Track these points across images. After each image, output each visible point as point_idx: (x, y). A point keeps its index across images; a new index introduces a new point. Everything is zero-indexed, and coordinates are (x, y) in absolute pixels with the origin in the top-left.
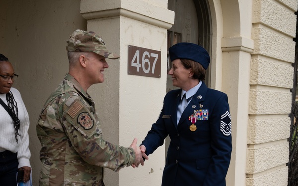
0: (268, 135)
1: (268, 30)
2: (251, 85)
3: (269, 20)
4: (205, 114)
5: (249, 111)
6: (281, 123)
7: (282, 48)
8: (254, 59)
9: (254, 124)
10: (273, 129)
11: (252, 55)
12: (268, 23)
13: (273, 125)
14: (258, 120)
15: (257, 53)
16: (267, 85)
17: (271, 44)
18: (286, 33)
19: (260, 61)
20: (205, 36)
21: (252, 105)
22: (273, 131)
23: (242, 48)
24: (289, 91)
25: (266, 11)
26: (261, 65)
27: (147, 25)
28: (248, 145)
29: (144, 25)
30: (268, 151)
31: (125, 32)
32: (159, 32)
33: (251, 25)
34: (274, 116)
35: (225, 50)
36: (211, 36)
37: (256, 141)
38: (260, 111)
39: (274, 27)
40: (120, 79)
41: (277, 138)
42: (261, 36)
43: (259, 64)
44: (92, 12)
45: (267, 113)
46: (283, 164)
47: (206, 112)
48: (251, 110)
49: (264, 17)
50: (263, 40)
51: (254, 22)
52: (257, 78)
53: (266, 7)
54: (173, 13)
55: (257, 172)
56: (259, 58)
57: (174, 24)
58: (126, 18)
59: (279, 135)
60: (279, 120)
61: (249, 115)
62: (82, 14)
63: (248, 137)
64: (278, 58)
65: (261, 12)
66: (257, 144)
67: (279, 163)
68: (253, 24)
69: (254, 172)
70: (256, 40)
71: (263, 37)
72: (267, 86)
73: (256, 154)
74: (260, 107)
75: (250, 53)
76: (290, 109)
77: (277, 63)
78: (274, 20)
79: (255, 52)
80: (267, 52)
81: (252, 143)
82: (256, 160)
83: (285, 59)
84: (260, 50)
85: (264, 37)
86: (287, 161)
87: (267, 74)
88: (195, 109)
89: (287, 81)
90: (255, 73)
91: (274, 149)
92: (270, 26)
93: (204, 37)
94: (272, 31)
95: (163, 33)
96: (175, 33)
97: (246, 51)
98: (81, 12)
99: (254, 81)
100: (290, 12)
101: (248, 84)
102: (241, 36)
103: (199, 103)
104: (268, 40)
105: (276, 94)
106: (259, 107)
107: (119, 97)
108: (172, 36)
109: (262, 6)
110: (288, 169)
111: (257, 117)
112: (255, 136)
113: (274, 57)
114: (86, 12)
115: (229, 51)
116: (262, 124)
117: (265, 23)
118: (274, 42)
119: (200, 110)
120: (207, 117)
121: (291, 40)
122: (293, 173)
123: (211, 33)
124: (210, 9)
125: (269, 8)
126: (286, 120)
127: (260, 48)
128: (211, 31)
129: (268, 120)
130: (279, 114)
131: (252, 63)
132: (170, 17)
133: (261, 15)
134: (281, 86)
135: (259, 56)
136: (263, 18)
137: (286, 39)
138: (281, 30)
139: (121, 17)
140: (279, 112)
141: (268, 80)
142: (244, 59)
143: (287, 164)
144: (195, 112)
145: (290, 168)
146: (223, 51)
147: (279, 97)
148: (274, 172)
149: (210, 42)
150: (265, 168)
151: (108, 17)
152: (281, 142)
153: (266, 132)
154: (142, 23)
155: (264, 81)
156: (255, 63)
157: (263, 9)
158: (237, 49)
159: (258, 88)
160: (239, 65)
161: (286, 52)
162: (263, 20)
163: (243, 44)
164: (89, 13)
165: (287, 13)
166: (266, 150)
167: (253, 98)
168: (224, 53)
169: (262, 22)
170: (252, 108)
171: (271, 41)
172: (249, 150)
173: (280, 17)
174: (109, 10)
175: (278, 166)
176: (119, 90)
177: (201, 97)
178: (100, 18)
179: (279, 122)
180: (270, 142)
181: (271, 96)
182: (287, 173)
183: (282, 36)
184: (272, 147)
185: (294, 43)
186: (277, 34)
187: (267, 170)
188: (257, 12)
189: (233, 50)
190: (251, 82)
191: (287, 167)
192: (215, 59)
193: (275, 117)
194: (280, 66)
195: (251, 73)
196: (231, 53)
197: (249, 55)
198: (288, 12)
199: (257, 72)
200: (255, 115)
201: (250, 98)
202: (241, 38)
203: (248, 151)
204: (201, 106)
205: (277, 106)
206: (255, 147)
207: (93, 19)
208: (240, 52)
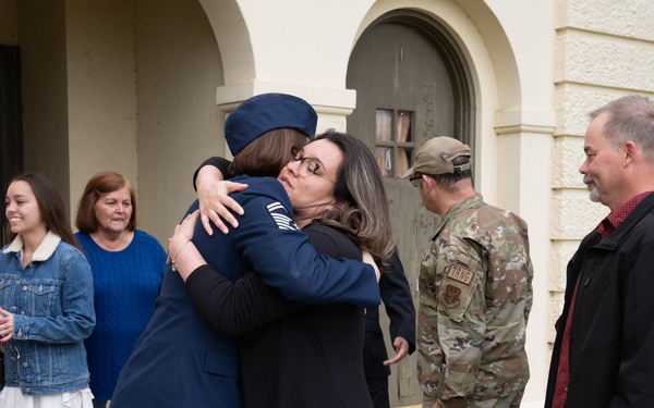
2: (554, 190)
5: (551, 234)
8: (558, 144)
9: (558, 256)
11: (556, 137)
14: (566, 249)
15: (561, 133)
19: (567, 146)
20: (464, 111)
21: (555, 224)
23: (523, 127)
26: (570, 154)
33: (553, 86)
35: (501, 132)
36: (472, 111)
38: (570, 233)
42: (568, 104)
43: (565, 152)
48: (553, 231)
49: (575, 71)
51: (556, 81)
52: (562, 176)
56: (565, 141)
61: (552, 241)
68: (556, 84)
70: (560, 111)
71: (573, 106)
75: (551, 134)
79: (557, 133)
81: (555, 289)
84: (565, 128)
85: (577, 104)
90: (558, 168)
93: (461, 113)
97: (537, 132)
99: (557, 182)
101: (547, 187)
106: (567, 228)
109: (570, 53)
111: (564, 245)
115: (506, 133)
123: (472, 106)
127: (566, 125)
128: (472, 102)
131: (554, 151)
133: (568, 69)
135: (565, 139)
146: (497, 134)
149: (472, 121)
156: (558, 151)
158: (516, 130)
159: (564, 192)
162: (572, 76)
167: (556, 210)
168: (502, 137)
170: (555, 229)
188: (560, 64)
189: (510, 131)
190: (553, 183)
192: (480, 149)
195: (552, 168)
196: (509, 136)
197: (548, 139)
199: (561, 166)
200: (560, 241)
201: (550, 212)
202: (520, 112)
208: (522, 134)
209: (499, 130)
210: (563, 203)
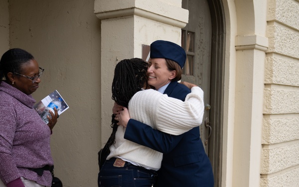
0: (283, 135)
1: (282, 28)
2: (265, 84)
3: (284, 18)
5: (264, 110)
6: (296, 122)
8: (269, 57)
9: (269, 124)
10: (288, 128)
11: (266, 53)
12: (283, 20)
13: (288, 124)
14: (273, 120)
15: (272, 51)
16: (282, 84)
17: (286, 42)
19: (274, 59)
20: (219, 35)
21: (267, 105)
22: (288, 131)
23: (256, 46)
25: (281, 9)
26: (276, 64)
27: (161, 24)
28: (262, 145)
29: (158, 24)
30: (283, 151)
31: (140, 31)
32: (173, 31)
33: (266, 23)
34: (288, 115)
35: (239, 49)
36: (224, 34)
37: (271, 142)
38: (275, 110)
39: (289, 25)
41: (292, 138)
42: (276, 34)
43: (274, 62)
44: (106, 12)
45: (282, 112)
48: (265, 109)
49: (279, 15)
50: (278, 37)
51: (269, 20)
52: (272, 76)
53: (281, 4)
54: (187, 12)
55: (271, 172)
56: (274, 56)
57: (188, 22)
58: (141, 18)
59: (294, 134)
60: (294, 119)
61: (264, 114)
62: (96, 13)
63: (263, 137)
64: (293, 56)
65: (276, 10)
66: (272, 144)
67: (293, 164)
68: (268, 22)
69: (269, 173)
70: (271, 38)
71: (278, 35)
72: (282, 85)
73: (270, 154)
74: (275, 106)
75: (265, 51)
77: (293, 61)
78: (289, 17)
79: (269, 51)
80: (282, 50)
81: (266, 143)
82: (271, 161)
84: (274, 48)
85: (279, 35)
87: (282, 73)
90: (269, 71)
91: (289, 149)
92: (285, 23)
93: (217, 36)
94: (287, 29)
95: (177, 32)
96: (188, 32)
97: (260, 50)
98: (95, 12)
99: (268, 80)
101: (262, 83)
102: (255, 34)
104: (283, 38)
105: (291, 93)
106: (274, 107)
108: (185, 35)
109: (277, 3)
111: (271, 117)
112: (269, 136)
113: (289, 55)
114: (100, 11)
116: (276, 124)
117: (280, 21)
118: (289, 40)
123: (224, 32)
125: (284, 5)
127: (275, 46)
128: (224, 29)
129: (283, 119)
131: (267, 61)
132: (184, 16)
133: (276, 13)
134: (296, 85)
135: (273, 54)
136: (277, 16)
138: (296, 28)
139: (135, 16)
140: (293, 112)
141: (283, 78)
142: (259, 58)
146: (236, 50)
147: (294, 96)
148: (289, 172)
149: (224, 41)
150: (280, 168)
151: (122, 16)
152: (296, 142)
153: (281, 132)
154: (156, 22)
155: (279, 80)
156: (269, 61)
157: (278, 7)
158: (251, 48)
159: (272, 87)
160: (253, 64)
162: (278, 17)
163: (258, 42)
164: (102, 13)
166: (280, 150)
167: (268, 97)
168: (239, 52)
169: (277, 19)
170: (267, 108)
171: (286, 39)
172: (264, 150)
173: (295, 14)
174: (123, 10)
175: (293, 166)
178: (114, 18)
179: (294, 121)
180: (285, 142)
181: (286, 96)
184: (286, 147)
186: (292, 32)
187: (281, 170)
188: (271, 9)
189: (247, 48)
190: (265, 80)
192: (229, 58)
193: (289, 117)
194: (295, 64)
195: (265, 71)
196: (244, 51)
197: (263, 54)
199: (272, 71)
200: (269, 115)
201: (264, 97)
202: (255, 36)
203: (263, 151)
205: (292, 105)
206: (270, 147)
207: (107, 18)
208: (255, 50)
209: (237, 48)
210: (272, 92)
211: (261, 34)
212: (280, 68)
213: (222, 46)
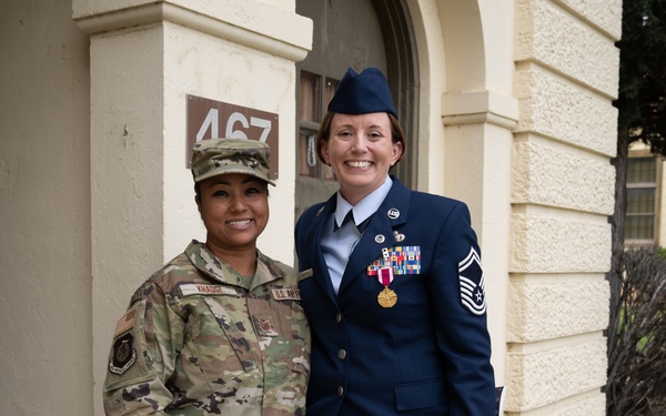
0: (557, 322)
1: (551, 78)
2: (513, 205)
3: (553, 55)
4: (411, 257)
5: (510, 265)
6: (587, 294)
7: (588, 121)
8: (521, 143)
9: (522, 295)
10: (567, 306)
11: (515, 135)
12: (551, 61)
13: (568, 298)
14: (531, 286)
15: (526, 129)
16: (552, 204)
17: (559, 110)
18: (594, 86)
19: (533, 148)
20: (404, 90)
21: (517, 252)
22: (569, 312)
23: (489, 116)
24: (606, 220)
25: (546, 34)
26: (536, 157)
27: (241, 49)
28: (508, 343)
29: (230, 47)
30: (557, 359)
31: (180, 62)
32: (271, 67)
33: (513, 65)
34: (570, 277)
35: (450, 122)
36: (416, 89)
37: (528, 336)
38: (535, 264)
39: (566, 73)
40: (166, 179)
41: (578, 330)
42: (535, 90)
43: (531, 154)
44: (99, 15)
45: (553, 270)
46: (594, 389)
47: (413, 252)
48: (514, 262)
49: (542, 48)
50: (540, 98)
51: (519, 59)
52: (527, 187)
53: (546, 23)
54: (306, 23)
55: (529, 407)
56: (531, 141)
57: (309, 48)
58: (182, 28)
59: (584, 320)
60: (582, 286)
61: (511, 274)
62: (76, 20)
63: (509, 327)
64: (577, 144)
65: (535, 36)
66: (529, 343)
67: (583, 387)
68: (516, 63)
69: (523, 409)
70: (524, 99)
71: (540, 94)
72: (553, 207)
73: (526, 365)
74: (537, 255)
75: (510, 129)
76: (609, 262)
77: (577, 155)
78: (565, 54)
79: (521, 129)
80: (551, 127)
81: (516, 340)
82: (528, 380)
83: (593, 147)
84: (532, 122)
85: (543, 92)
86: (603, 380)
87: (551, 179)
88: (383, 245)
89: (599, 197)
90: (521, 176)
91: (571, 354)
92: (557, 68)
93: (400, 92)
94: (563, 81)
95: (285, 70)
96: (328, 80)
97: (499, 125)
99: (519, 195)
100: (605, 40)
101: (507, 201)
102: (487, 88)
103: (395, 228)
104: (553, 100)
105: (574, 227)
106: (532, 257)
107: (162, 224)
108: (320, 87)
109: (537, 22)
110: (604, 399)
111: (528, 280)
112: (523, 323)
113: (568, 140)
114: (85, 14)
115: (459, 125)
116: (540, 296)
117: (544, 61)
118: (567, 107)
119: (399, 249)
120: (417, 267)
121: (609, 104)
122: (618, 408)
123: (416, 83)
124: (413, 26)
125: (553, 27)
126: (600, 286)
127: (533, 118)
128: (415, 76)
129: (557, 286)
130: (583, 273)
131: (515, 153)
133: (535, 42)
134: (586, 209)
135: (531, 138)
136: (538, 49)
137: (596, 100)
138: (583, 80)
139: (165, 25)
140: (584, 269)
141: (555, 193)
142: (496, 143)
143: (603, 389)
144: (386, 253)
145: (609, 398)
146: (445, 126)
147: (582, 233)
148: (573, 407)
149: (416, 104)
150: (549, 398)
151: (137, 25)
152: (588, 337)
153: (551, 314)
154: (224, 42)
155: (544, 195)
156: (521, 152)
157: (539, 29)
158: (477, 120)
159: (529, 210)
160: (482, 157)
161: (596, 130)
162: (539, 53)
163: (493, 107)
165: (598, 41)
166: (551, 356)
167: (519, 233)
168: (452, 130)
169: (537, 58)
170: (517, 259)
171: (560, 103)
172: (511, 356)
173: (580, 49)
174: (137, 7)
175: (581, 393)
176: (162, 205)
177: (397, 214)
178: (118, 29)
179: (582, 290)
180: (561, 338)
181: (561, 232)
182: (604, 408)
183: (587, 93)
184: (565, 349)
185: (615, 112)
186: (574, 89)
187: (554, 403)
188: (524, 36)
189: (468, 121)
190: (513, 196)
191: (604, 394)
192: (427, 143)
193: (571, 281)
194: (583, 161)
195: (513, 175)
196: (464, 129)
197: (507, 135)
198: (599, 39)
199: (527, 174)
200: (523, 274)
201: (511, 235)
202: (487, 93)
203: (509, 358)
204: (400, 237)
205: (576, 253)
206: (525, 350)
207: (103, 32)
208: (486, 126)
209: (447, 120)
210: (529, 224)
211: (500, 90)
212: (546, 167)
213: (412, 116)
